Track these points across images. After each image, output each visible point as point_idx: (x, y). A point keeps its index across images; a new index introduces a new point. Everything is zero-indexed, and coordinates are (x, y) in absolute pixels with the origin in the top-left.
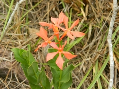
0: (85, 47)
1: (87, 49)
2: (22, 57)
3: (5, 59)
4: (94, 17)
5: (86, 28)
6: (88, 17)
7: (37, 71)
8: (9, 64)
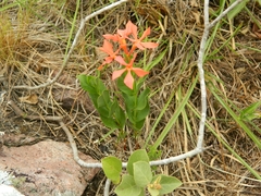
0: (165, 69)
1: (168, 71)
2: (90, 84)
3: (68, 87)
4: (175, 31)
5: (166, 45)
6: (167, 31)
7: (109, 101)
8: (74, 93)
